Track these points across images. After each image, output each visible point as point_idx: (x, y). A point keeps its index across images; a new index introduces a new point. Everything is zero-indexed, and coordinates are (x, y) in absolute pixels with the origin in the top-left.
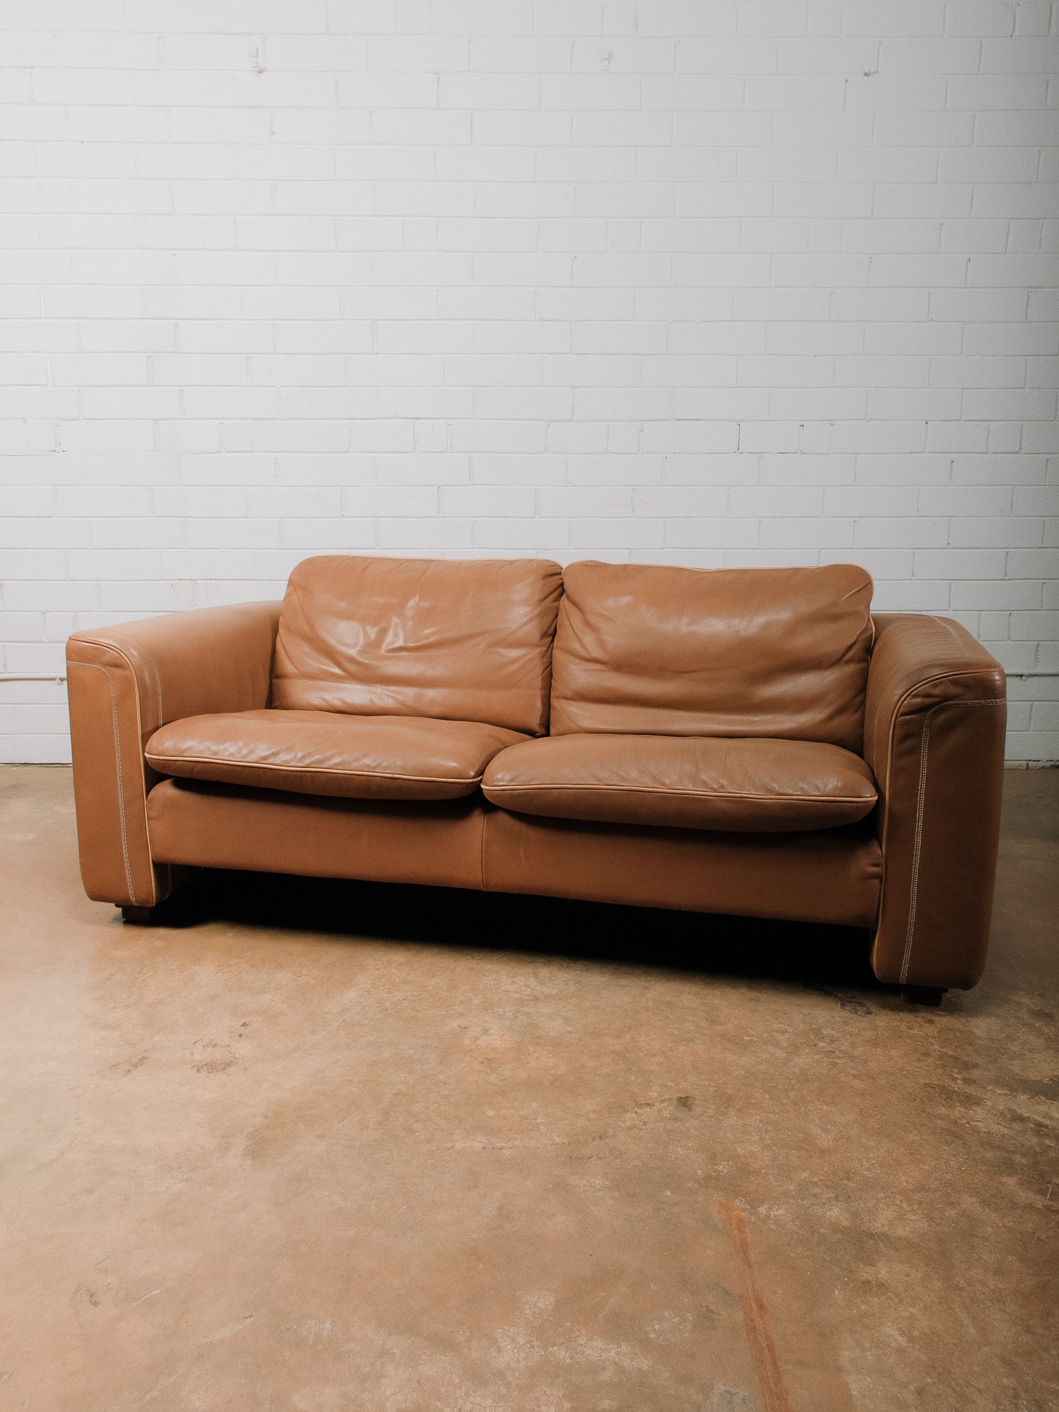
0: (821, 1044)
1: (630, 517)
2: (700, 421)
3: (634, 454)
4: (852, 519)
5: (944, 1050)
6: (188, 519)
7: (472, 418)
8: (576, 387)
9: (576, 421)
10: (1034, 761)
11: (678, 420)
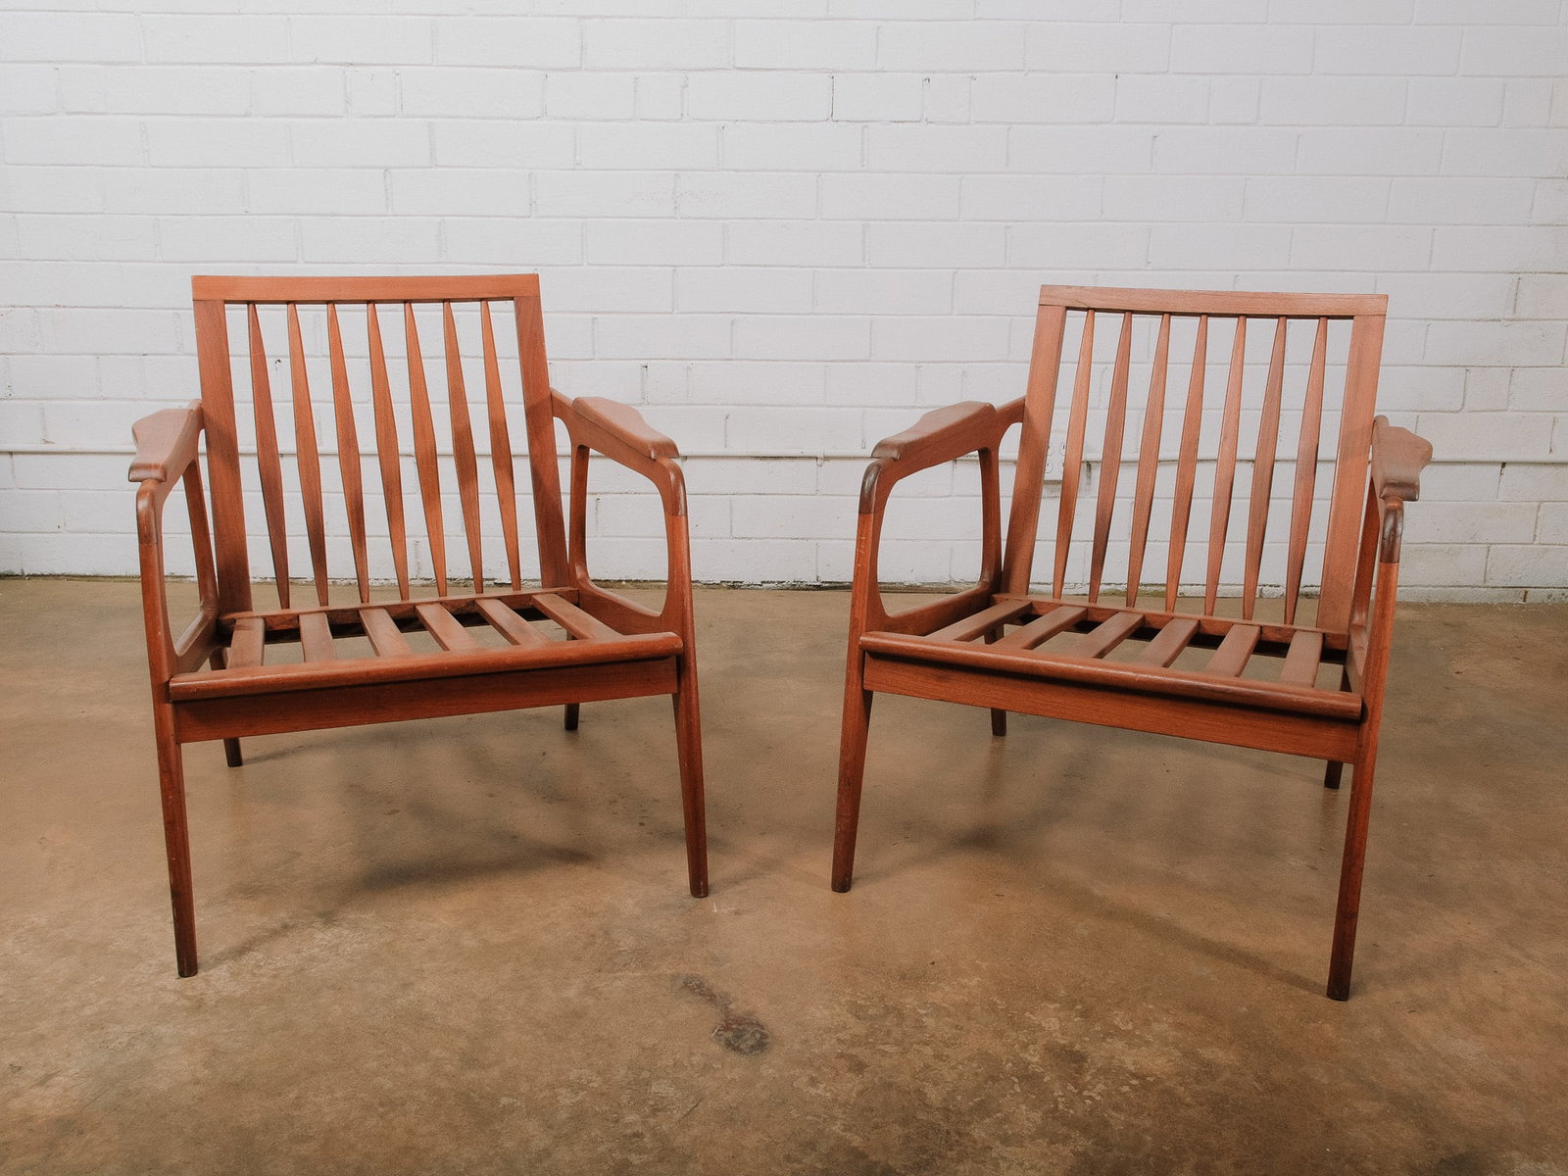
0: (631, 1118)
1: (670, 218)
2: (774, 72)
3: (676, 121)
4: (1005, 224)
5: (848, 1135)
6: (18, 216)
7: (431, 65)
8: (584, 17)
9: (586, 69)
10: (1271, 586)
11: (740, 68)
